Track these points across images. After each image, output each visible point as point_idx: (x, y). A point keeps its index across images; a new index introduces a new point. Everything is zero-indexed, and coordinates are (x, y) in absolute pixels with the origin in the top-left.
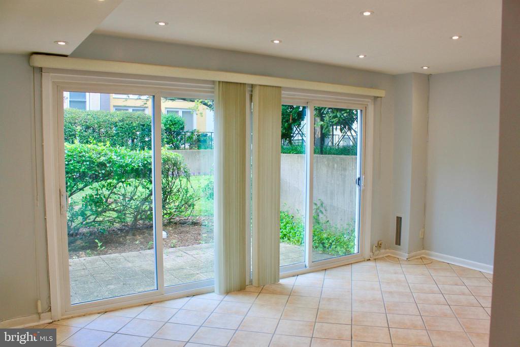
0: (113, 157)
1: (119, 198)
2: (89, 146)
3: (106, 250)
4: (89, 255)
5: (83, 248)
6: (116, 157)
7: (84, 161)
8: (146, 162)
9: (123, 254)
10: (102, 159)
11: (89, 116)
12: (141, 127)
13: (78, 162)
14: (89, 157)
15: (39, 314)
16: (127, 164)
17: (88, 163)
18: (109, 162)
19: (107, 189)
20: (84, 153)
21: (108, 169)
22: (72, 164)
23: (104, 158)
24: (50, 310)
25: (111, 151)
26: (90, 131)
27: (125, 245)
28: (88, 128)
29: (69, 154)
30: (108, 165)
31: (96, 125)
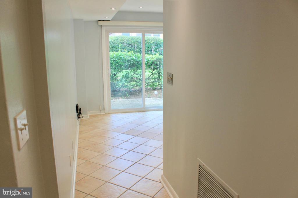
0: (133, 58)
1: (138, 76)
2: (124, 53)
3: (130, 97)
4: (123, 98)
5: (121, 96)
6: (135, 58)
7: (121, 59)
8: (148, 60)
9: (137, 99)
10: (129, 58)
11: (130, 39)
12: (155, 44)
13: (119, 60)
14: (124, 58)
15: (100, 110)
16: (139, 61)
17: (123, 60)
18: (132, 60)
19: (133, 72)
20: (121, 56)
21: (131, 63)
22: (116, 60)
23: (130, 58)
24: (104, 110)
25: (134, 55)
26: (130, 46)
27: (139, 95)
28: (129, 45)
29: (116, 56)
30: (131, 61)
31: (133, 43)
